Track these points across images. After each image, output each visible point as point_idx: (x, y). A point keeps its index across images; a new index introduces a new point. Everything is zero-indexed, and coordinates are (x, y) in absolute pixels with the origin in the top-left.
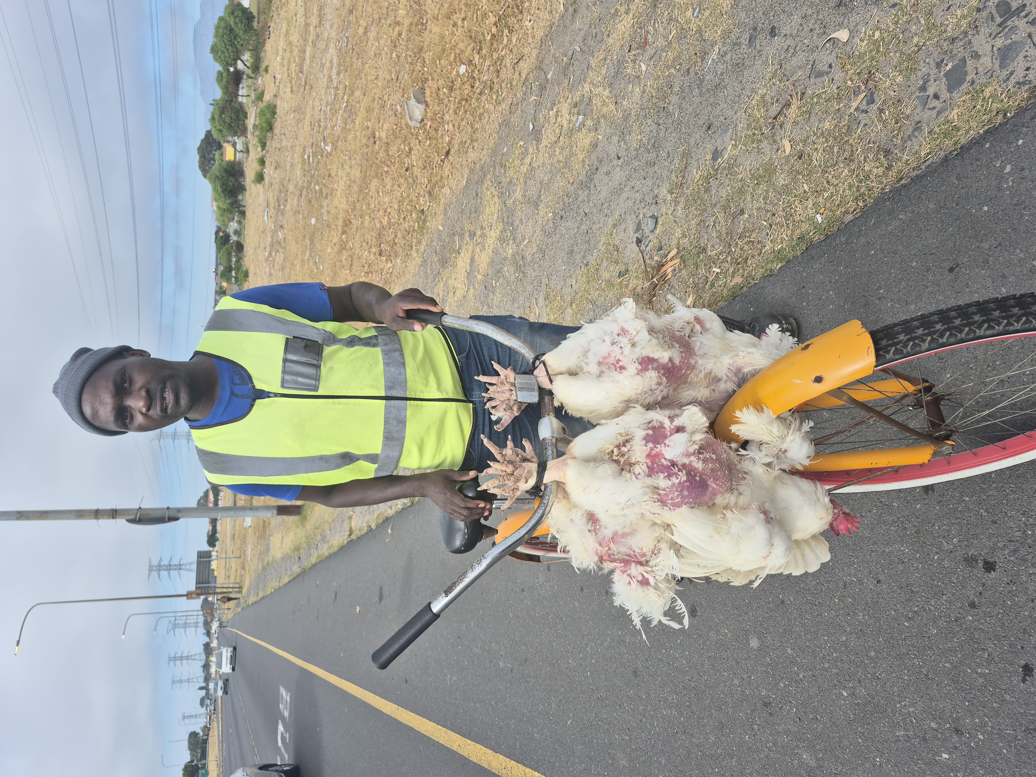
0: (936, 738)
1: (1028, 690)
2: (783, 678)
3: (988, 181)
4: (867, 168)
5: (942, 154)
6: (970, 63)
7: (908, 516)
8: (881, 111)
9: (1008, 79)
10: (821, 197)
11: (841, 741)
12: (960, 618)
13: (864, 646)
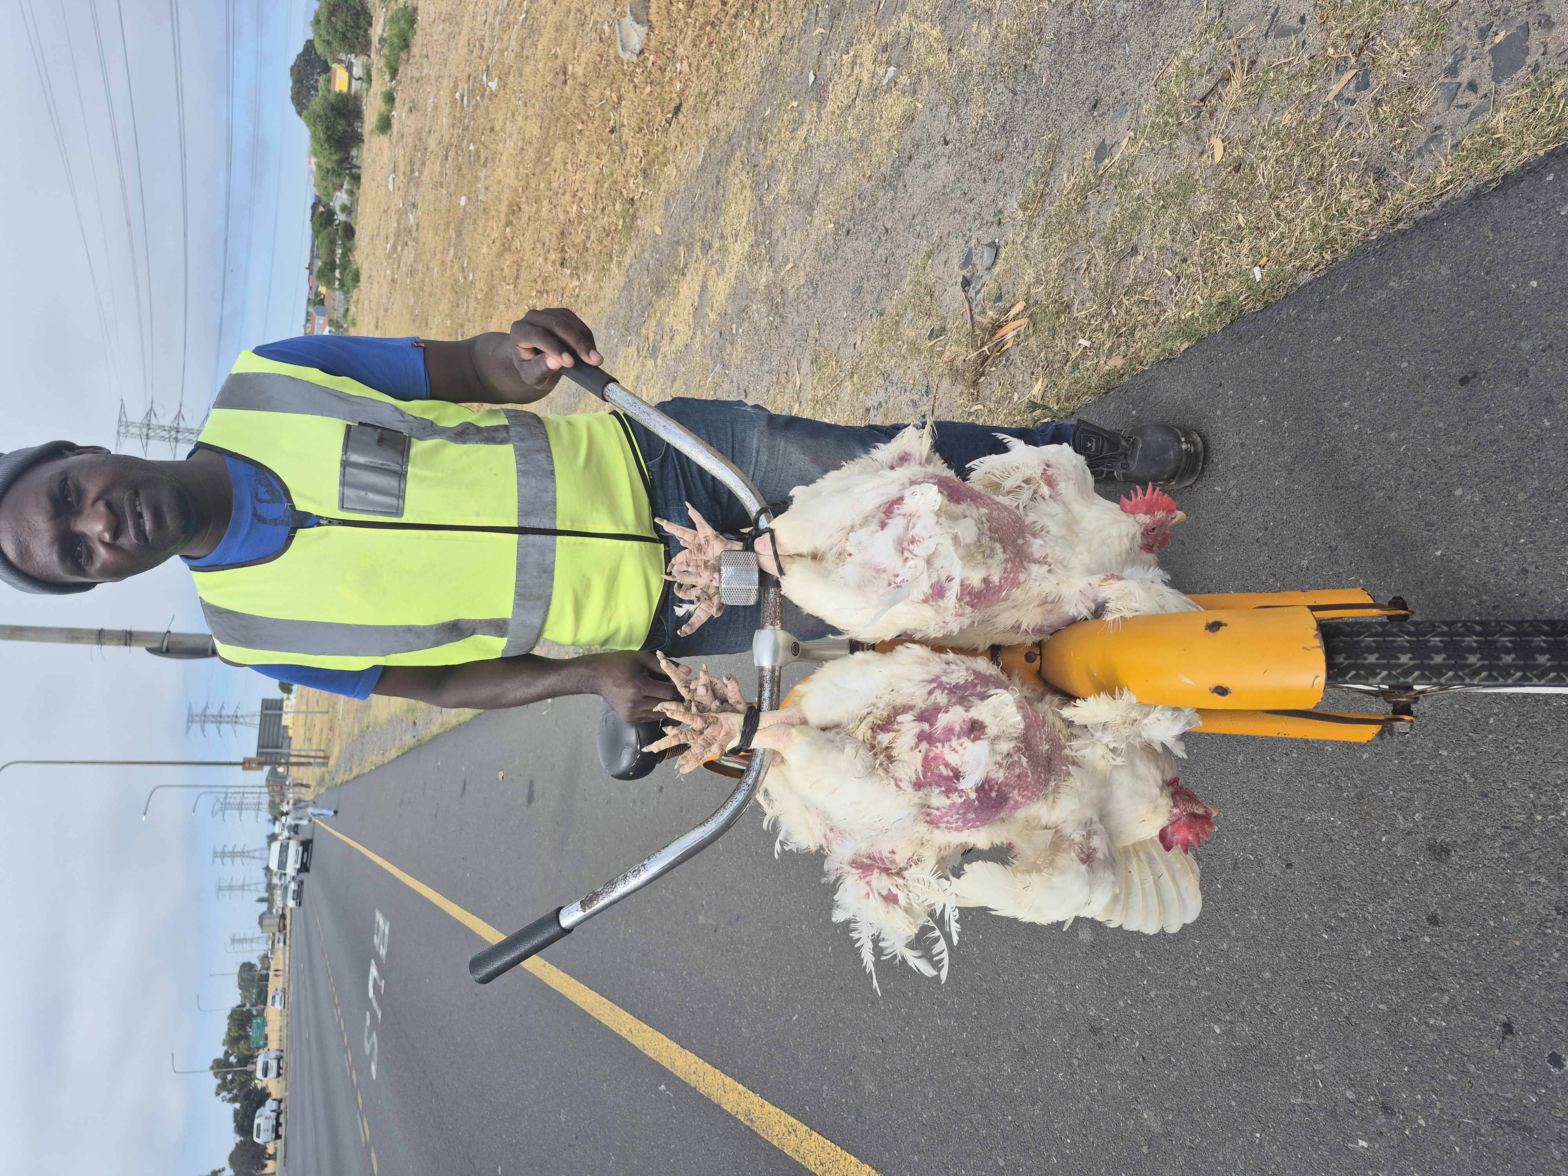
0: (1351, 1114)
1: (1506, 1061)
2: (1124, 993)
3: (1543, 239)
4: (1344, 198)
5: (1471, 184)
6: (1535, 34)
7: (1347, 770)
8: (1378, 103)
10: (1264, 239)
11: (1203, 1101)
12: (1411, 937)
13: (1255, 961)
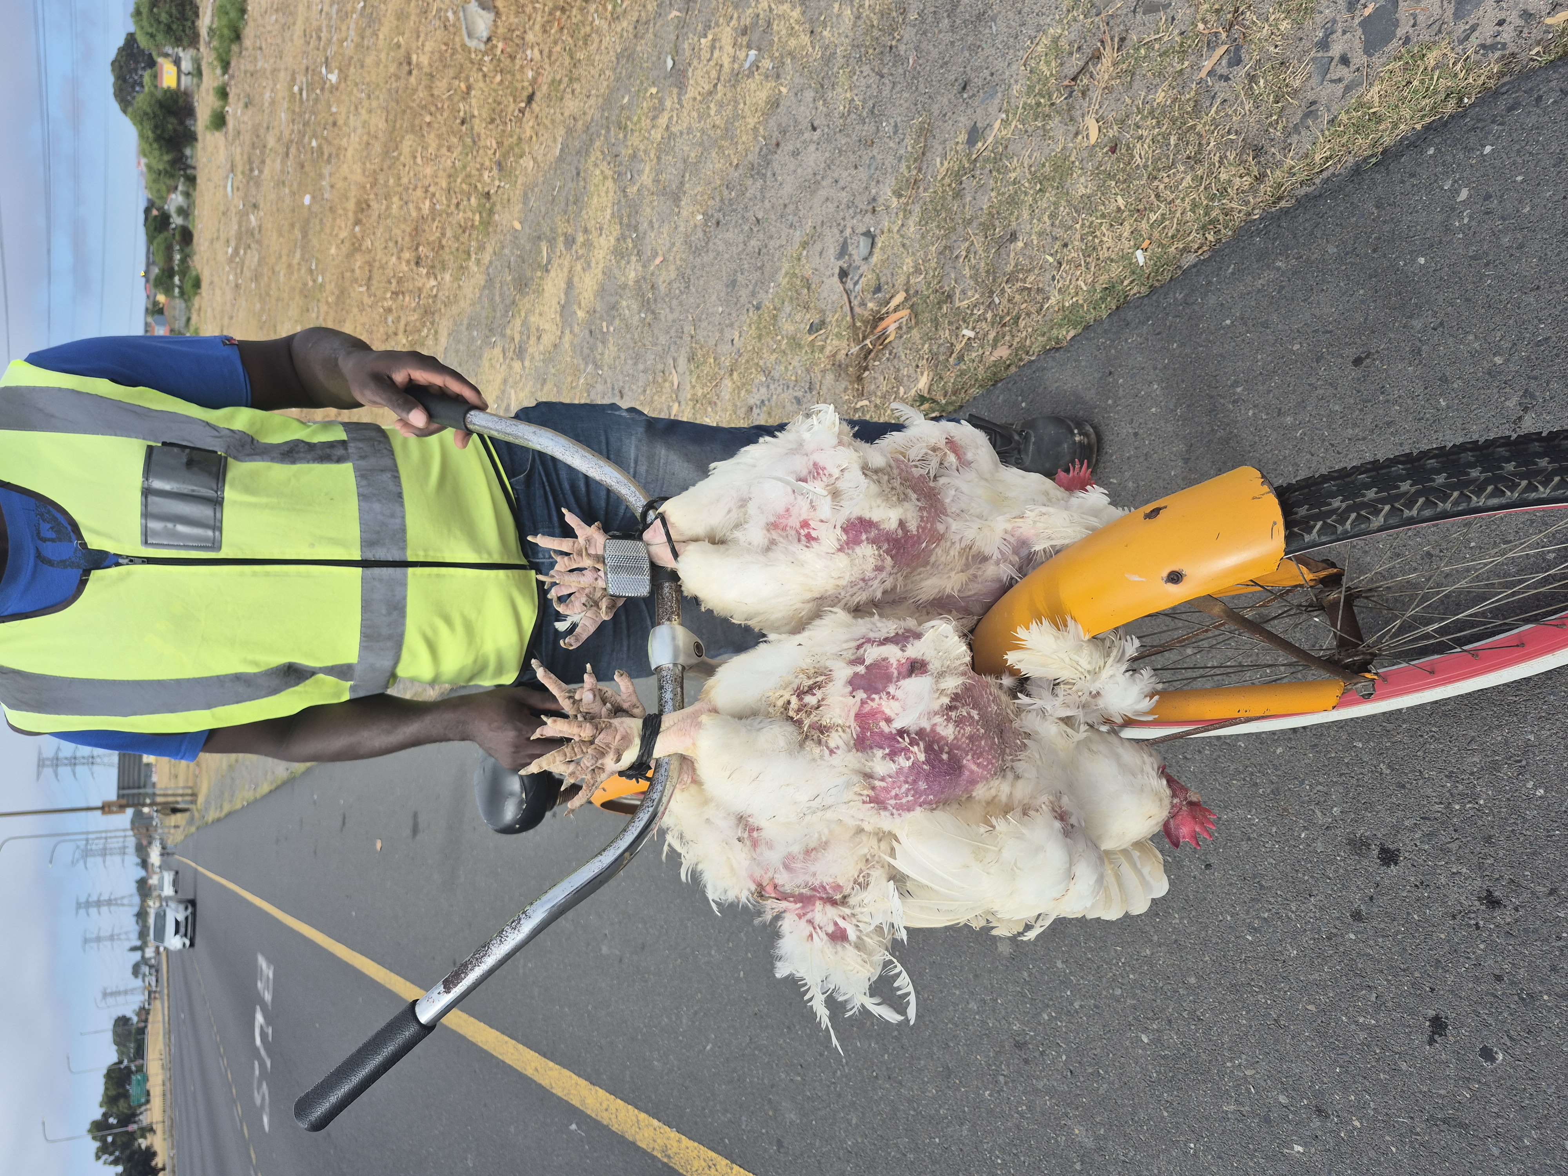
0: (1285, 1118)
1: (1437, 1057)
2: (1048, 1006)
3: (1428, 214)
4: (1223, 176)
5: (1351, 160)
6: (1405, 7)
7: (1261, 765)
8: (1252, 79)
9: (1467, 38)
10: (1144, 221)
11: (1134, 1113)
12: (1336, 935)
13: (1179, 966)
